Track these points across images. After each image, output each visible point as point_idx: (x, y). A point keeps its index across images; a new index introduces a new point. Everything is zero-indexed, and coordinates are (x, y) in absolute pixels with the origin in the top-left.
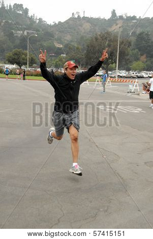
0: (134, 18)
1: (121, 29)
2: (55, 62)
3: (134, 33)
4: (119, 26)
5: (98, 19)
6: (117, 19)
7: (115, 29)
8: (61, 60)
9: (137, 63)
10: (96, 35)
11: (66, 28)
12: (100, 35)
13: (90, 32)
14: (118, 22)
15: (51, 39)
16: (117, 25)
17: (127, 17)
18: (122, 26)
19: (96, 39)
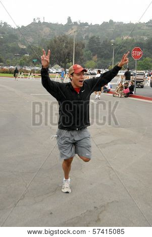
0: (86, 24)
1: (76, 34)
2: (19, 61)
3: (87, 37)
4: (74, 30)
5: (56, 25)
6: (72, 25)
7: (71, 33)
8: (25, 59)
9: (90, 62)
10: (55, 37)
11: (28, 31)
12: (58, 38)
13: (49, 35)
14: (73, 27)
15: (15, 41)
16: (72, 29)
17: (81, 23)
18: (77, 31)
19: (55, 41)
